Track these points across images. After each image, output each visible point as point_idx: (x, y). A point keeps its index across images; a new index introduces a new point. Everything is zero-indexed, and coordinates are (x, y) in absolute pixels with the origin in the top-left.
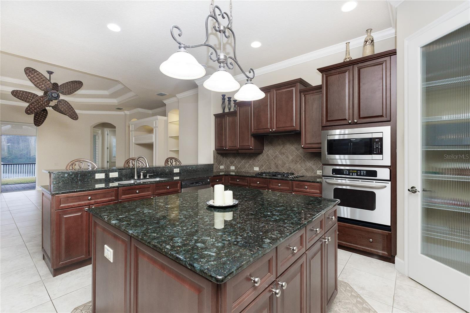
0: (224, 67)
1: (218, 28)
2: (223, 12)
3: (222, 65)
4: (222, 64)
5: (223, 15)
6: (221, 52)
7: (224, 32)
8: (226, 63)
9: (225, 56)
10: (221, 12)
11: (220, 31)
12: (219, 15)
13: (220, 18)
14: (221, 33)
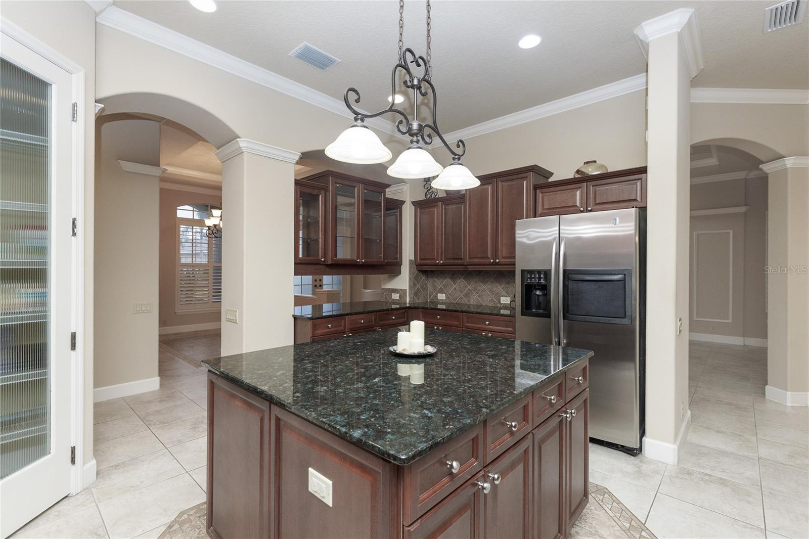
0: (418, 142)
1: (410, 82)
2: (417, 57)
3: (415, 139)
4: (415, 137)
5: (417, 62)
6: (414, 120)
7: (419, 88)
8: (421, 136)
9: (420, 126)
10: (415, 57)
11: (413, 87)
12: (412, 62)
13: (412, 67)
14: (414, 89)
